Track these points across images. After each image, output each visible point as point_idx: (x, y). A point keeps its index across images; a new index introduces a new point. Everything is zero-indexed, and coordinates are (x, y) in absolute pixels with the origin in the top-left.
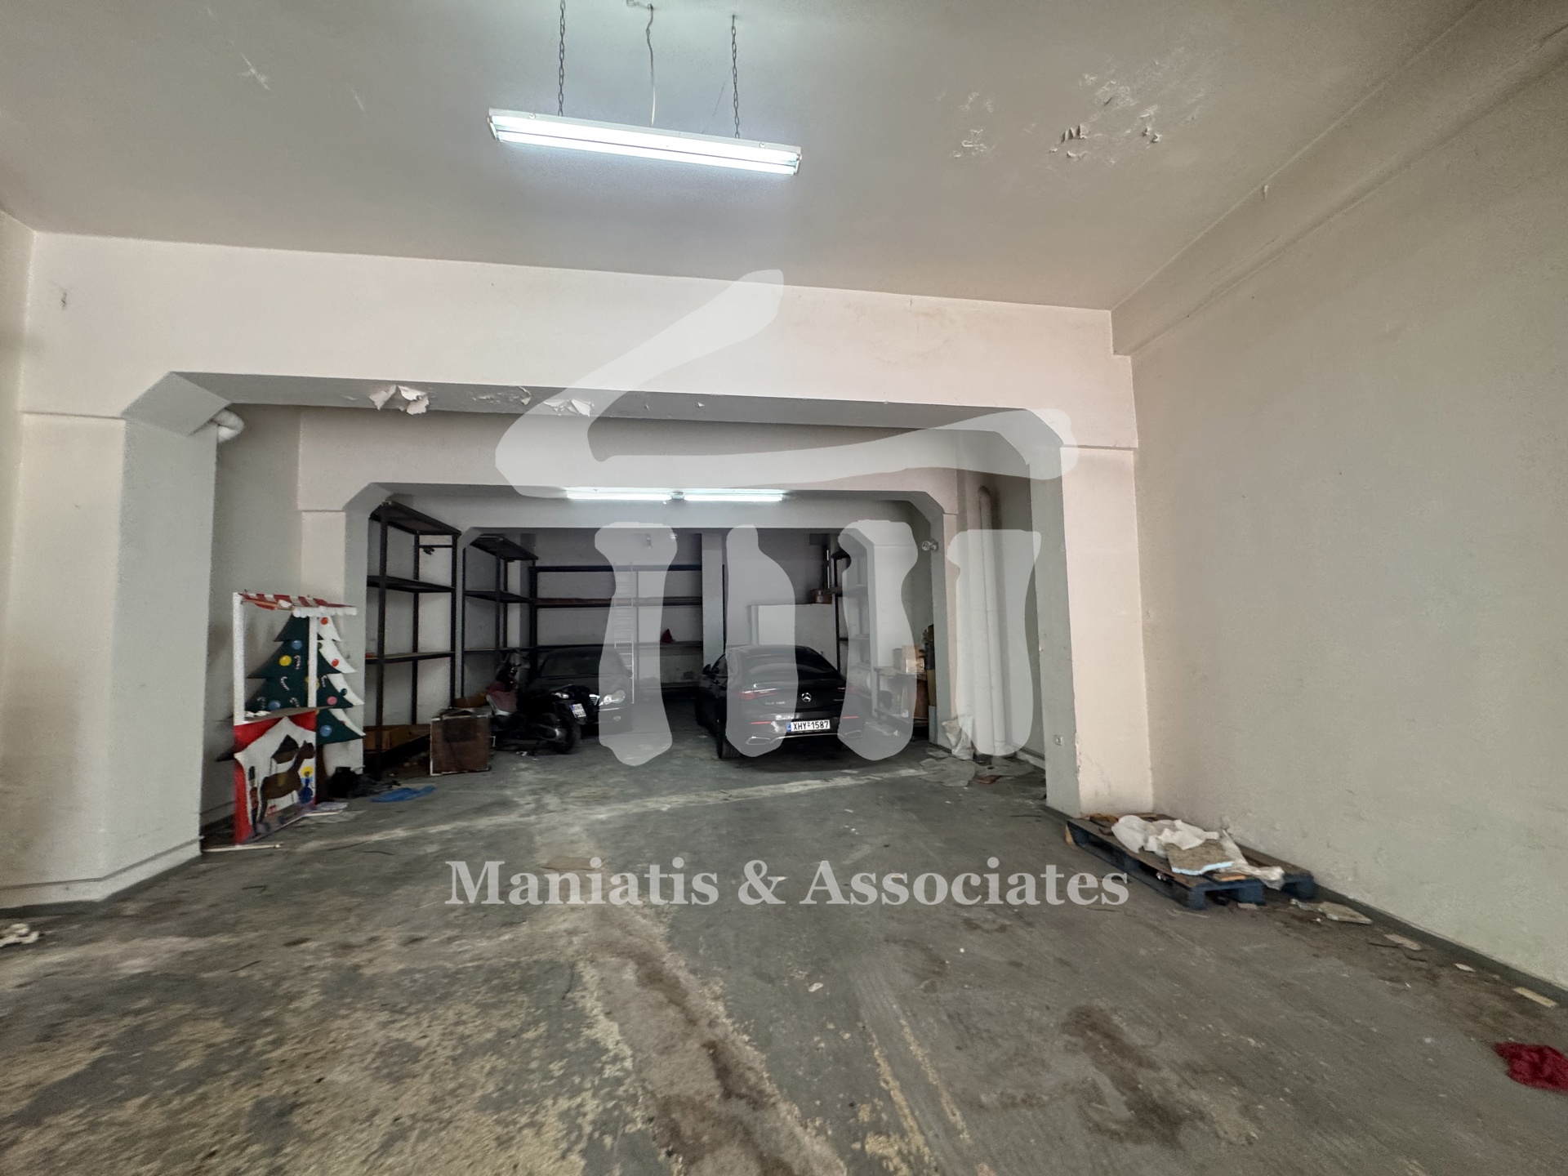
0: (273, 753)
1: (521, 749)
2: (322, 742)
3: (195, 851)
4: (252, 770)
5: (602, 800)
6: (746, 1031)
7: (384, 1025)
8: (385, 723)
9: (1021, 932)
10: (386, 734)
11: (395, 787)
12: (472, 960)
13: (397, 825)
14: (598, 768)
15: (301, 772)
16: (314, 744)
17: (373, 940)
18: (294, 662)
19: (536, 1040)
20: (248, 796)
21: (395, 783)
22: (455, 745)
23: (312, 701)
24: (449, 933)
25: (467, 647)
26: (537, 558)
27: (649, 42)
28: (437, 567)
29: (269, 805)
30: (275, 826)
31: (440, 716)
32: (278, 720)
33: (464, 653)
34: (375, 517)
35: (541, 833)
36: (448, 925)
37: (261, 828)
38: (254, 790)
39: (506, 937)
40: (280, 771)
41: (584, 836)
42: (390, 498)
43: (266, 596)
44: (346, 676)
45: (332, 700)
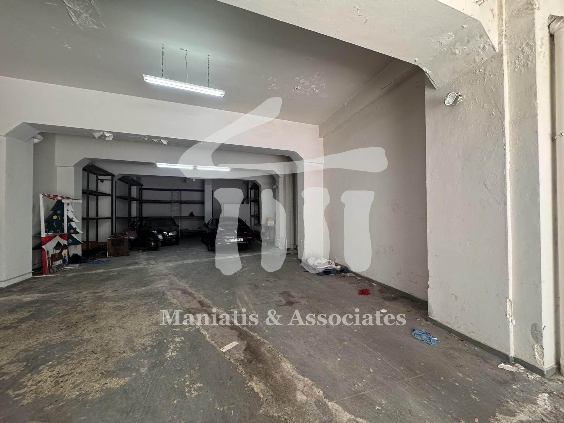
0: (54, 247)
1: (139, 250)
2: (69, 244)
3: (31, 276)
4: (48, 251)
5: (169, 261)
6: (208, 298)
7: (113, 304)
8: (90, 240)
9: (279, 281)
10: (90, 244)
11: (95, 260)
12: (135, 292)
13: (100, 269)
14: (168, 254)
15: (63, 254)
16: (67, 245)
17: (103, 291)
18: (58, 218)
19: (155, 303)
20: (47, 260)
21: (95, 259)
22: (116, 247)
23: (66, 231)
24: (126, 289)
25: (117, 216)
26: (143, 185)
27: (186, 60)
28: (105, 187)
29: (53, 263)
30: (55, 270)
31: (110, 237)
32: (55, 236)
33: (116, 218)
34: (84, 169)
35: (150, 269)
36: (125, 287)
37: (51, 270)
38: (48, 258)
39: (144, 288)
40: (56, 253)
41: (164, 269)
42: (89, 163)
43: (51, 195)
44: (76, 223)
45: (72, 231)
